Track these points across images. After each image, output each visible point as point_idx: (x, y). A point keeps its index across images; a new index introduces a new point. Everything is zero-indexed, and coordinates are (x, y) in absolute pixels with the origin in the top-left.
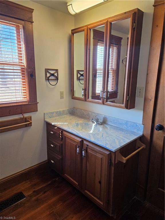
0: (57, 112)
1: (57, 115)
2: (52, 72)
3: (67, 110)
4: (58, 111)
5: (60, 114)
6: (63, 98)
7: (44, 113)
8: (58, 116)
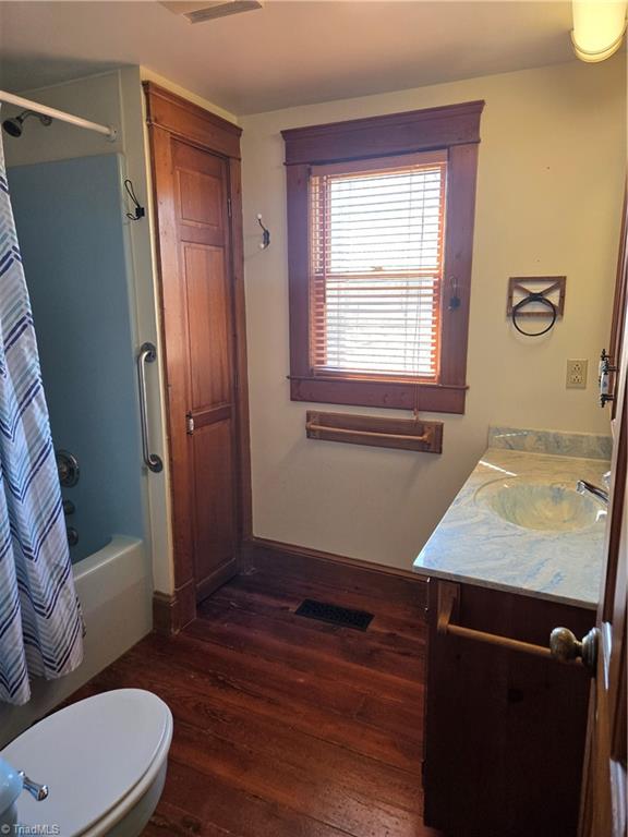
0: (541, 437)
1: (543, 447)
2: (536, 288)
3: (598, 438)
4: (547, 434)
5: (558, 447)
6: (584, 388)
7: (489, 428)
8: (547, 450)
